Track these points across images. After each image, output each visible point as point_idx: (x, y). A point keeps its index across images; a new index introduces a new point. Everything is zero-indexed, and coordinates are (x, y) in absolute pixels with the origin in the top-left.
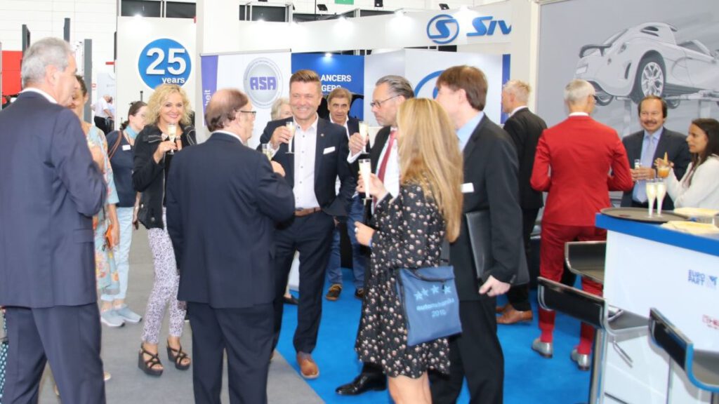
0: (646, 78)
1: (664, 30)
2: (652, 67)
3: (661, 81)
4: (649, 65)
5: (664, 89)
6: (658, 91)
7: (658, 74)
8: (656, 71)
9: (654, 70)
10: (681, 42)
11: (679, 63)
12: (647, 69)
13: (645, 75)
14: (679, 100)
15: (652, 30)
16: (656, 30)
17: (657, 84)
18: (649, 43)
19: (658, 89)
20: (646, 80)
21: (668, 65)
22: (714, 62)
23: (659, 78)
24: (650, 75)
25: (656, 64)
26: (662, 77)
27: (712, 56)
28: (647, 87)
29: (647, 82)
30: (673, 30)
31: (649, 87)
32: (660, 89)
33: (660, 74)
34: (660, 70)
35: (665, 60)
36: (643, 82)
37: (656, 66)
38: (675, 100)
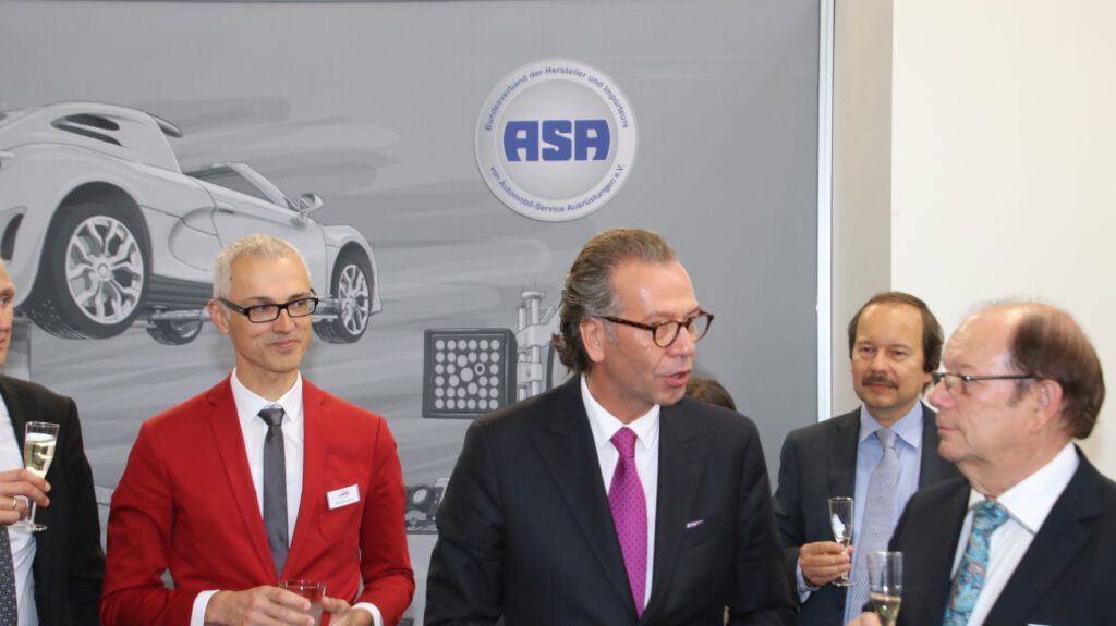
0: (79, 258)
1: (138, 129)
2: (103, 230)
3: (136, 266)
4: (92, 223)
5: (145, 291)
6: (125, 298)
7: (123, 250)
8: (116, 243)
9: (110, 236)
10: (196, 165)
11: (195, 222)
12: (85, 233)
13: (76, 248)
14: (199, 322)
15: (98, 125)
16: (114, 127)
17: (124, 277)
18: (89, 163)
19: (126, 291)
20: (81, 268)
21: (157, 227)
22: (298, 225)
23: (128, 259)
24: (96, 250)
25: (115, 223)
26: (137, 257)
27: (291, 208)
28: (88, 286)
29: (86, 272)
30: (166, 131)
31: (95, 286)
32: (135, 290)
33: (132, 249)
34: (131, 239)
35: (145, 211)
36: (72, 272)
37: (116, 227)
38: (184, 322)
